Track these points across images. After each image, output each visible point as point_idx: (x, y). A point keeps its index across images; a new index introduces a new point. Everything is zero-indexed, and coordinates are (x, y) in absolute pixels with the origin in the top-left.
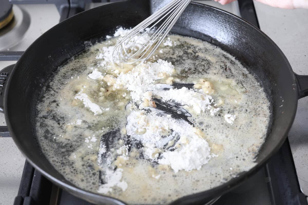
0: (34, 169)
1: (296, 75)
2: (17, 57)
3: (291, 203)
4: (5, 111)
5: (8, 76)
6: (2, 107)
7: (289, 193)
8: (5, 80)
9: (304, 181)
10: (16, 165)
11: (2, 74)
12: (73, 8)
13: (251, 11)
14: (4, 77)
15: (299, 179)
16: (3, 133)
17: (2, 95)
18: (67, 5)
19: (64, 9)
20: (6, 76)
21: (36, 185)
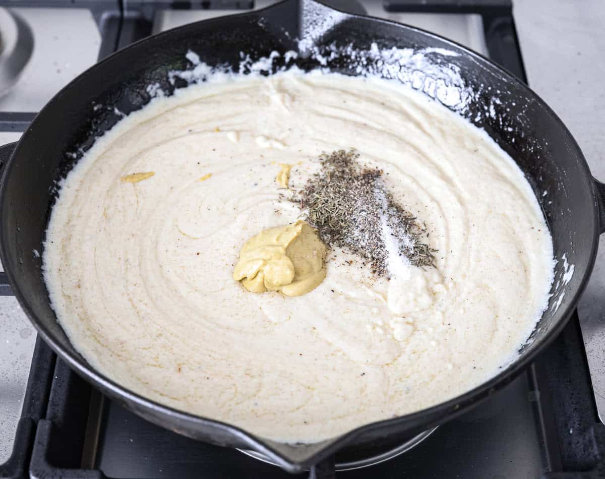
1: (597, 183)
2: (13, 124)
3: (578, 443)
5: (2, 167)
7: (575, 424)
10: (11, 353)
12: (130, 20)
13: (510, 39)
15: (596, 396)
18: (117, 13)
19: (110, 21)
21: (60, 396)
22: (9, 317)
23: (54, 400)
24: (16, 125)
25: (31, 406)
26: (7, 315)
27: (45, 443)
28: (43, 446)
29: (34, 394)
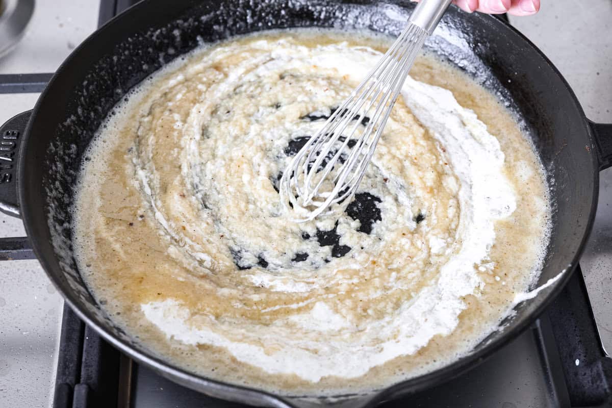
0: (83, 324)
1: (591, 124)
2: (23, 86)
5: (19, 138)
7: (579, 355)
8: (15, 146)
9: (607, 330)
10: (40, 309)
14: (11, 140)
15: (598, 328)
17: (13, 179)
20: (15, 138)
21: (92, 357)
22: (34, 273)
23: (87, 361)
24: (27, 86)
25: (65, 368)
26: (32, 271)
29: (67, 357)
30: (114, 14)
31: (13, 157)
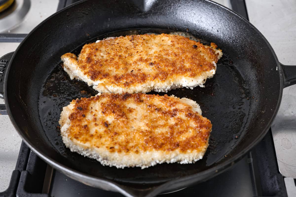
1: (282, 65)
4: (5, 98)
6: (2, 93)
7: (268, 174)
8: (5, 67)
9: (282, 162)
11: (1, 61)
14: (4, 64)
15: (278, 161)
16: (3, 110)
17: (2, 81)
20: (6, 63)
23: (30, 162)
25: (20, 165)
27: (24, 182)
28: (23, 183)
29: (21, 159)
30: (65, 6)
31: (4, 72)
